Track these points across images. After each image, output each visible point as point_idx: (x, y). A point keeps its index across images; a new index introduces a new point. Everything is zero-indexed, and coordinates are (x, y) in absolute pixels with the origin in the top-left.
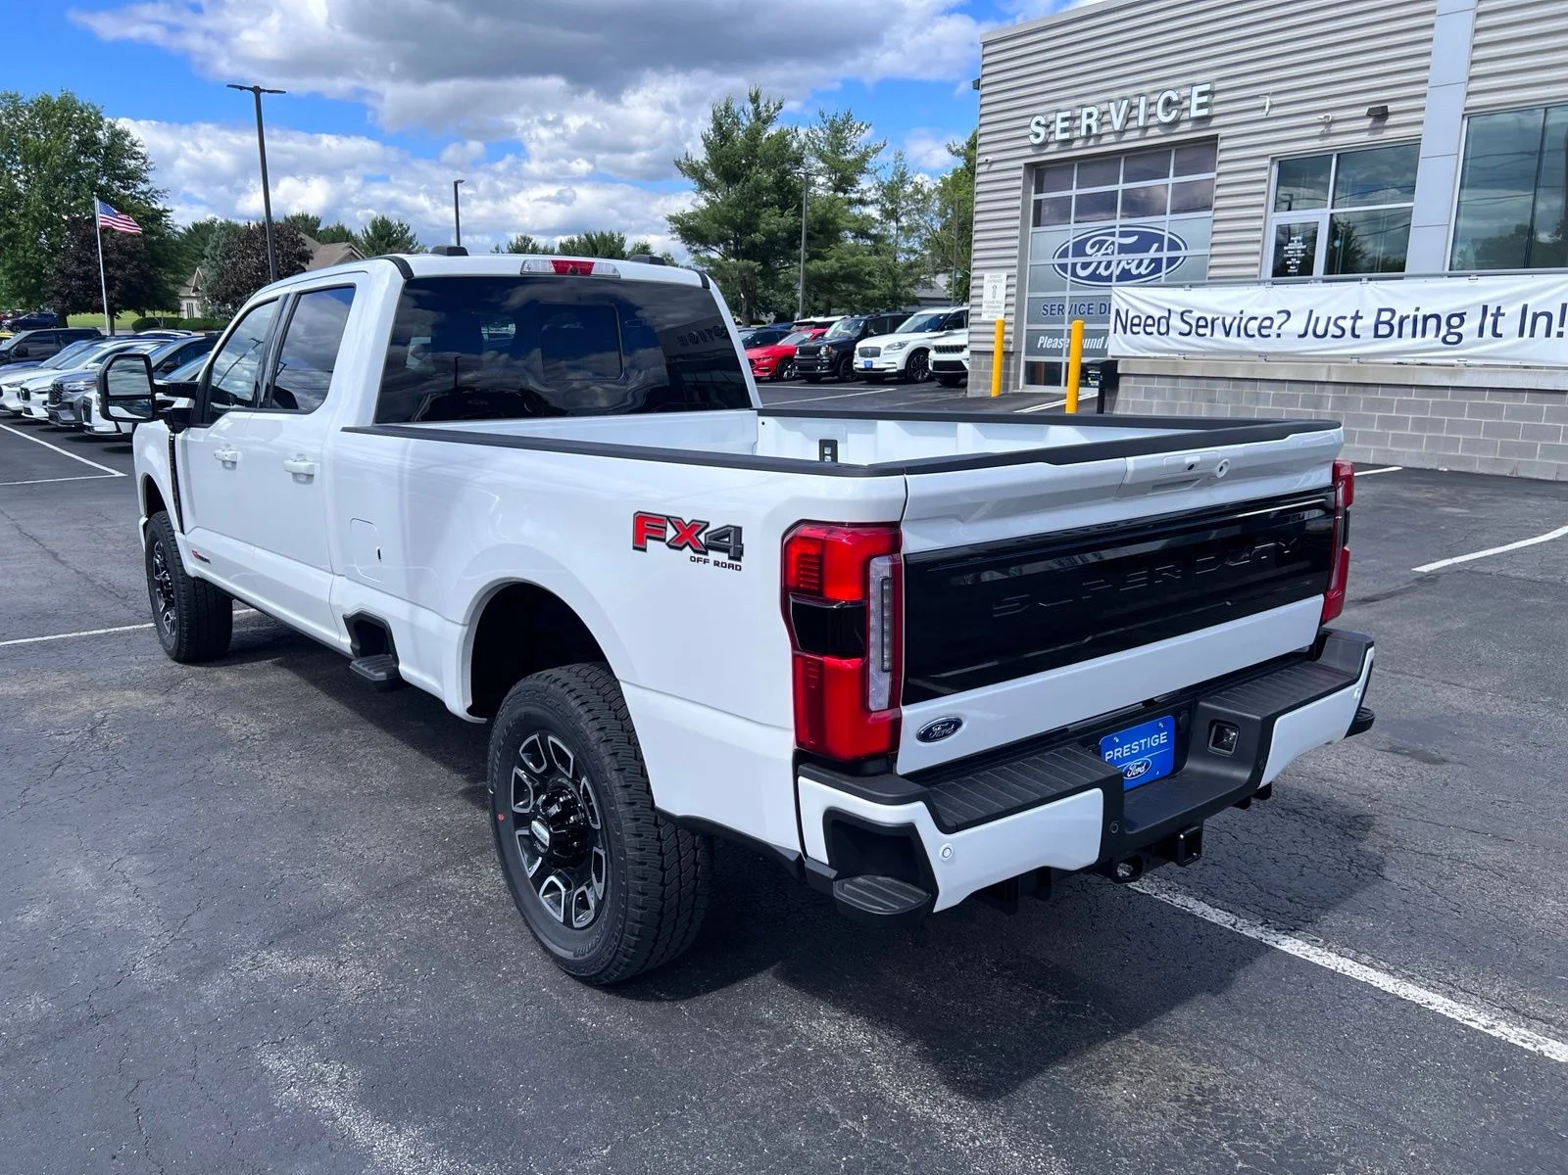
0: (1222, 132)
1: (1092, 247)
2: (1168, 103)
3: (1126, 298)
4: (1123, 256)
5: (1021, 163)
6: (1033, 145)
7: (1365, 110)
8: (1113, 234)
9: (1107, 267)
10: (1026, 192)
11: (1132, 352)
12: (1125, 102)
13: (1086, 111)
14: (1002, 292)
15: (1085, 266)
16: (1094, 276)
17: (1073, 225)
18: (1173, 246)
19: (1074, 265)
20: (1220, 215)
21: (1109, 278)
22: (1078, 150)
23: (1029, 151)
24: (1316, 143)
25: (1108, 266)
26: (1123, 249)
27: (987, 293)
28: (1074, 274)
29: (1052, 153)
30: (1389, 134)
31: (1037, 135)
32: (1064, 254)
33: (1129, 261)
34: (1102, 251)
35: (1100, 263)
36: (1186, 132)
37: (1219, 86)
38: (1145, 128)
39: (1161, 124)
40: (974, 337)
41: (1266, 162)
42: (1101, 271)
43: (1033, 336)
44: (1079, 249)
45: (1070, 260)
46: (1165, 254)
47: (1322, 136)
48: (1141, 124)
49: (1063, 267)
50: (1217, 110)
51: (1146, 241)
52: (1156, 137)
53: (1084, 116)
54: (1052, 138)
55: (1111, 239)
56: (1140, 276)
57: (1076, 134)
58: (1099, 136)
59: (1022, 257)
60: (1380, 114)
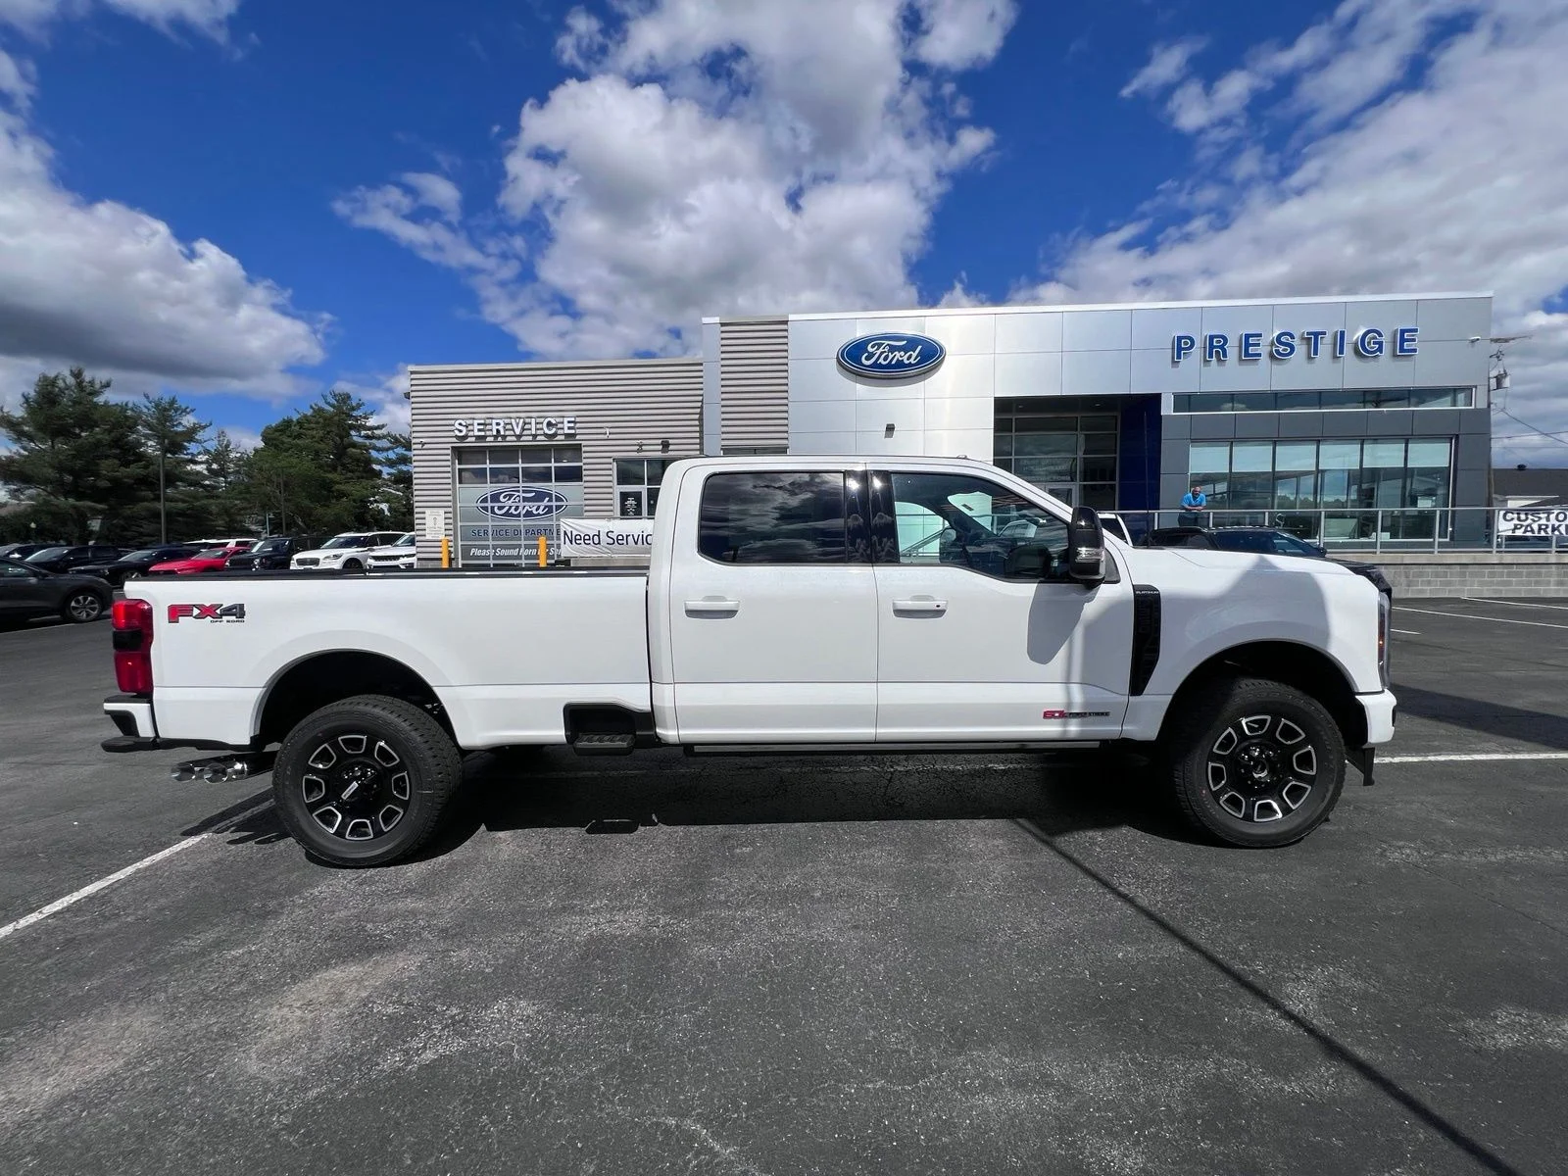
0: (584, 443)
1: (504, 497)
2: (549, 424)
3: (568, 525)
4: (526, 503)
5: (449, 446)
6: (456, 437)
7: (660, 441)
8: (518, 491)
9: (516, 510)
10: (453, 463)
11: (578, 554)
12: (522, 420)
13: (494, 421)
14: (441, 522)
15: (500, 508)
16: (507, 514)
17: (489, 485)
18: (558, 499)
19: (493, 508)
20: (587, 484)
21: (519, 515)
22: (490, 442)
23: (454, 440)
24: (635, 454)
25: (517, 508)
26: (525, 499)
27: (429, 522)
28: (493, 512)
29: (471, 442)
30: (670, 453)
31: (460, 431)
32: (485, 500)
33: (532, 507)
34: (512, 500)
35: (511, 507)
36: (560, 440)
37: (578, 419)
38: (535, 436)
39: (545, 435)
40: (419, 549)
41: (611, 460)
42: (512, 511)
43: (466, 550)
44: (495, 498)
45: (489, 504)
46: (554, 504)
47: (638, 451)
48: (534, 433)
49: (486, 509)
50: (578, 431)
51: (540, 496)
52: (542, 441)
53: (494, 424)
54: (471, 434)
55: (518, 494)
56: (539, 515)
57: (488, 433)
58: (504, 437)
59: (454, 502)
60: (666, 445)
